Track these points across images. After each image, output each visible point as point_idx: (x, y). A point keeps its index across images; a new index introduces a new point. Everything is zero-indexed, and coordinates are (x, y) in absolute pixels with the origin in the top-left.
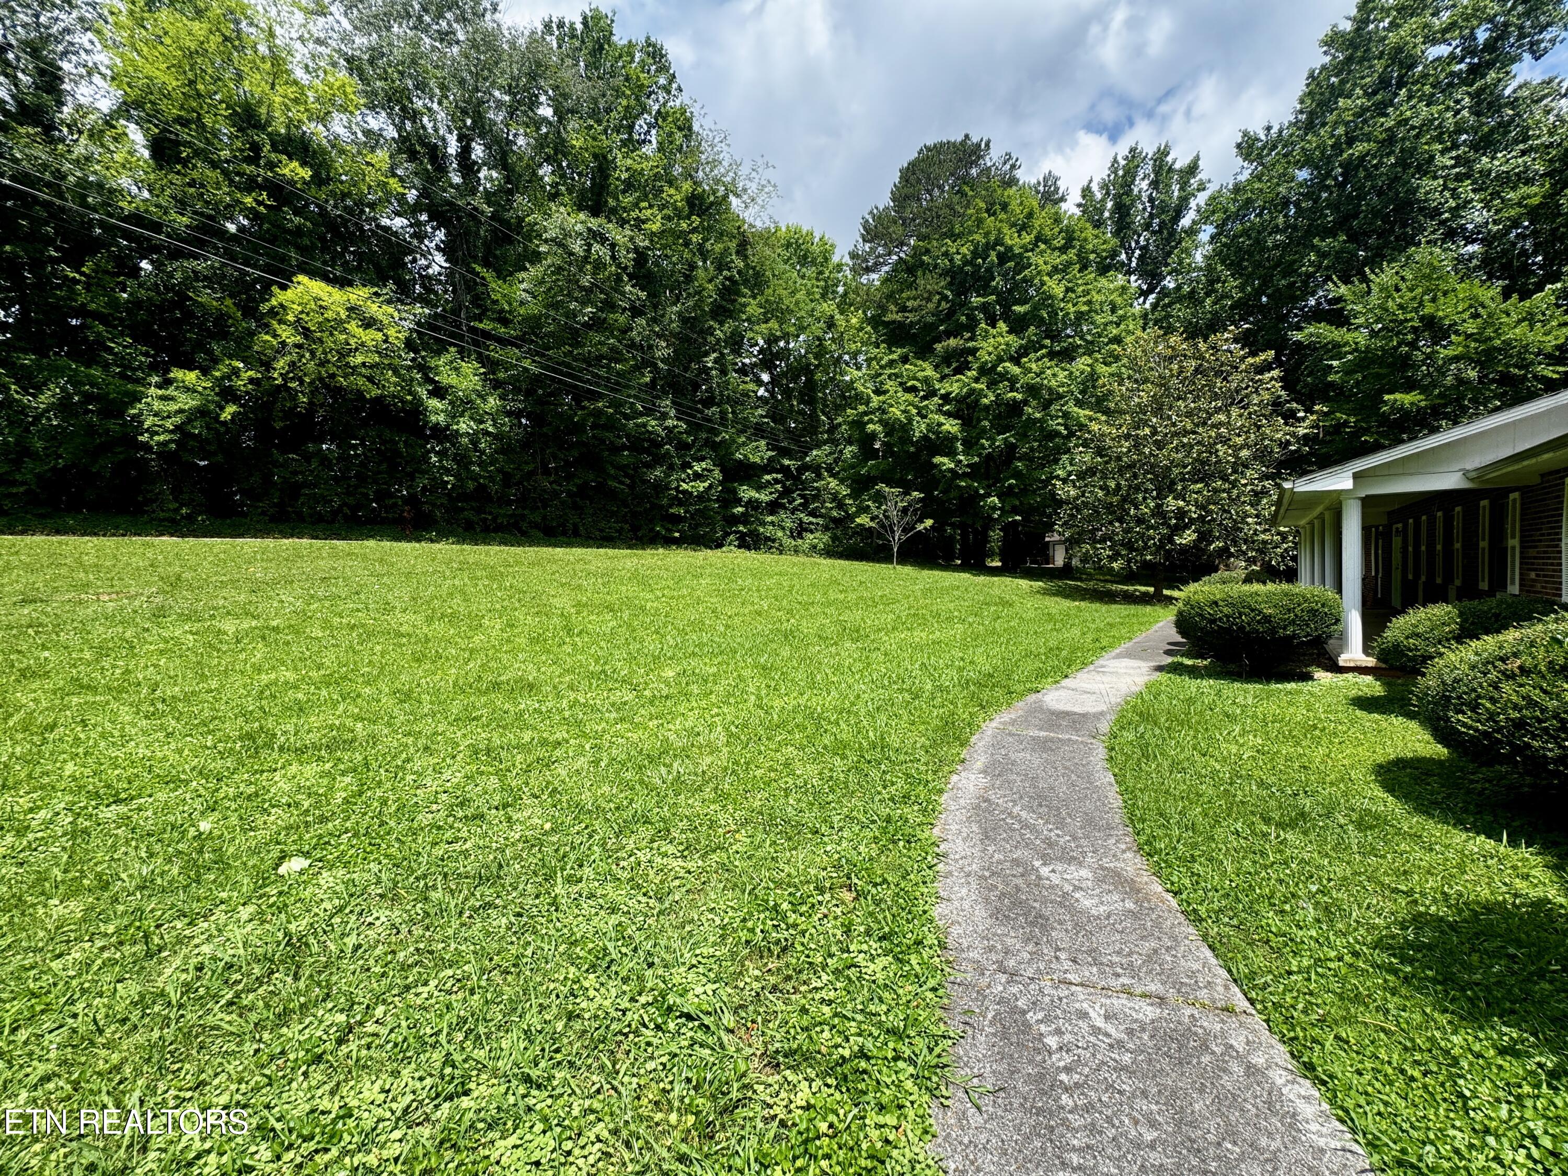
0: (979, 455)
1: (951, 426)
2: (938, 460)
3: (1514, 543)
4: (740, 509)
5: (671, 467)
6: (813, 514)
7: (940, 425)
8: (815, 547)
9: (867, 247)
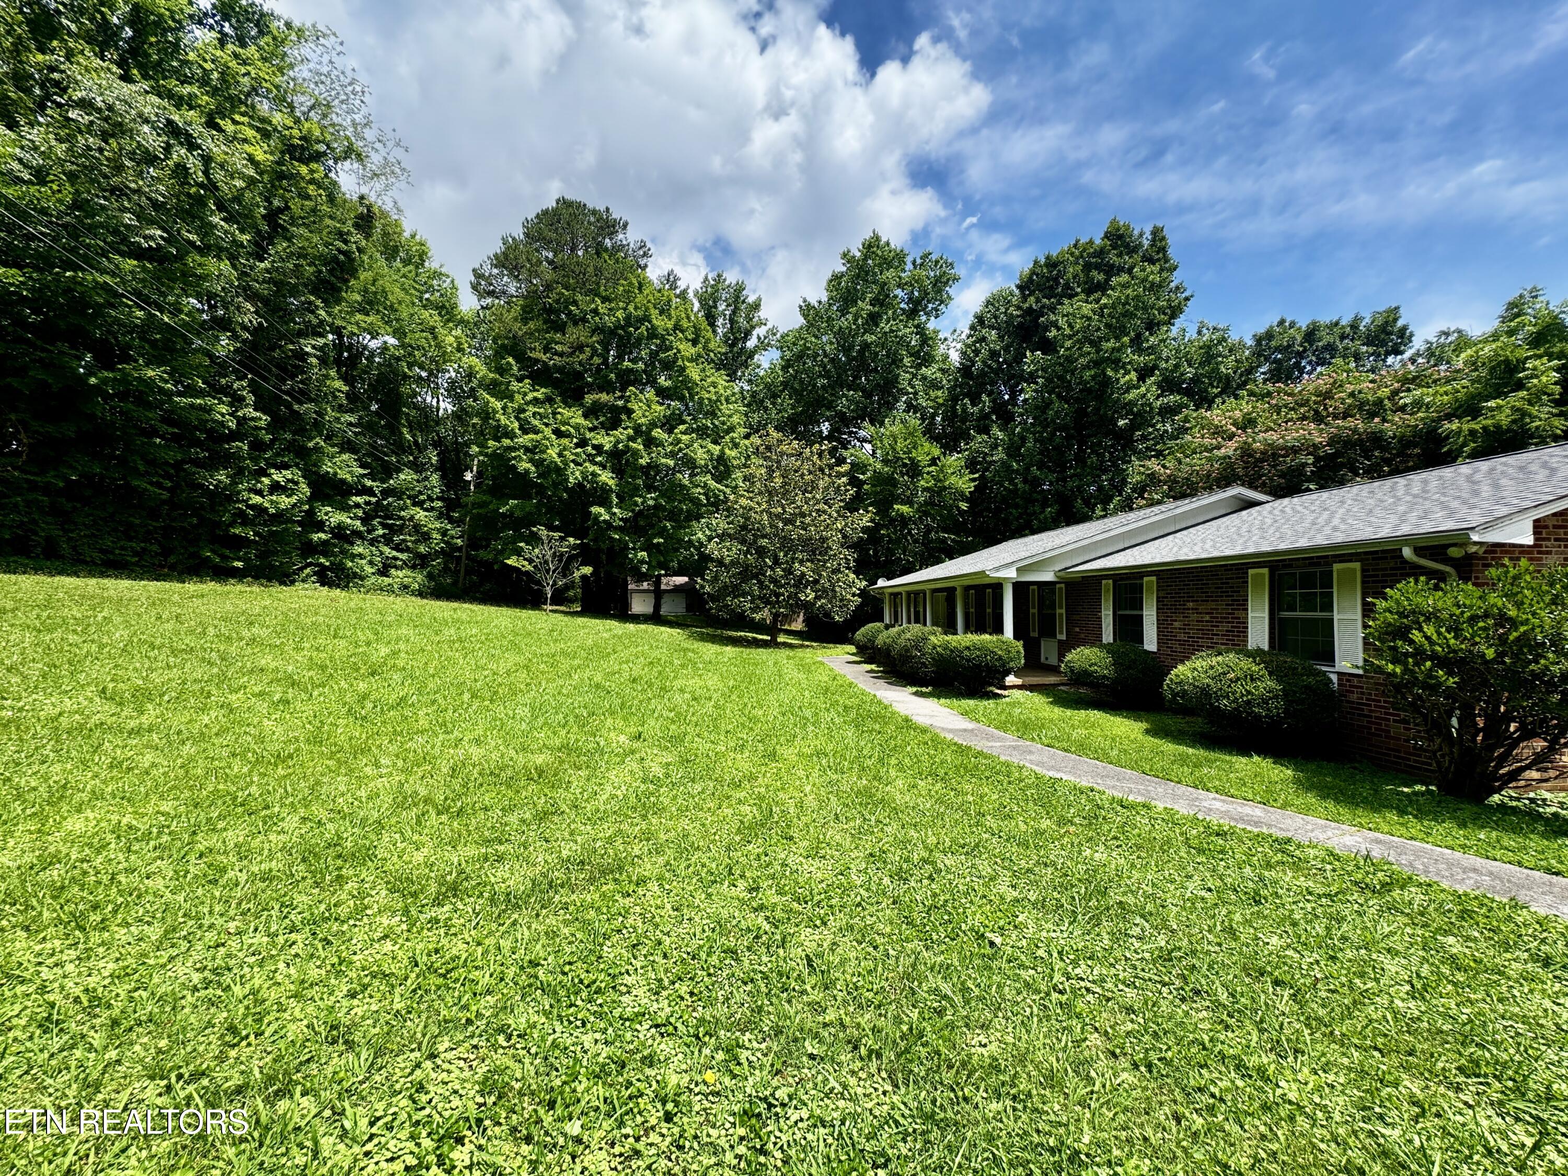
0: (633, 511)
1: (606, 477)
2: (595, 509)
3: (1061, 611)
4: (322, 536)
5: (239, 473)
6: (397, 548)
7: (594, 474)
8: (406, 587)
9: (495, 271)
